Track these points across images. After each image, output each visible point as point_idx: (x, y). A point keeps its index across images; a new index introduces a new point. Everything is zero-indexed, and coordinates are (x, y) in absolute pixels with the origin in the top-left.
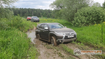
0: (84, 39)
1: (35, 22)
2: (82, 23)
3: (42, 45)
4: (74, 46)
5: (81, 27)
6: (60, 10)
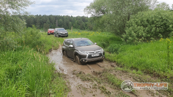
0: (142, 63)
1: (61, 38)
2: (139, 37)
3: (74, 74)
4: (126, 75)
5: (137, 44)
6: (101, 17)
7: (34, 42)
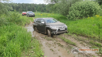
2: (76, 16)
3: (42, 37)
5: (75, 20)
6: (54, 4)
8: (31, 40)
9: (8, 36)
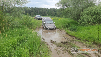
0: (91, 38)
2: (89, 22)
4: (82, 44)
7: (28, 23)
8: (40, 45)
9: (19, 39)
